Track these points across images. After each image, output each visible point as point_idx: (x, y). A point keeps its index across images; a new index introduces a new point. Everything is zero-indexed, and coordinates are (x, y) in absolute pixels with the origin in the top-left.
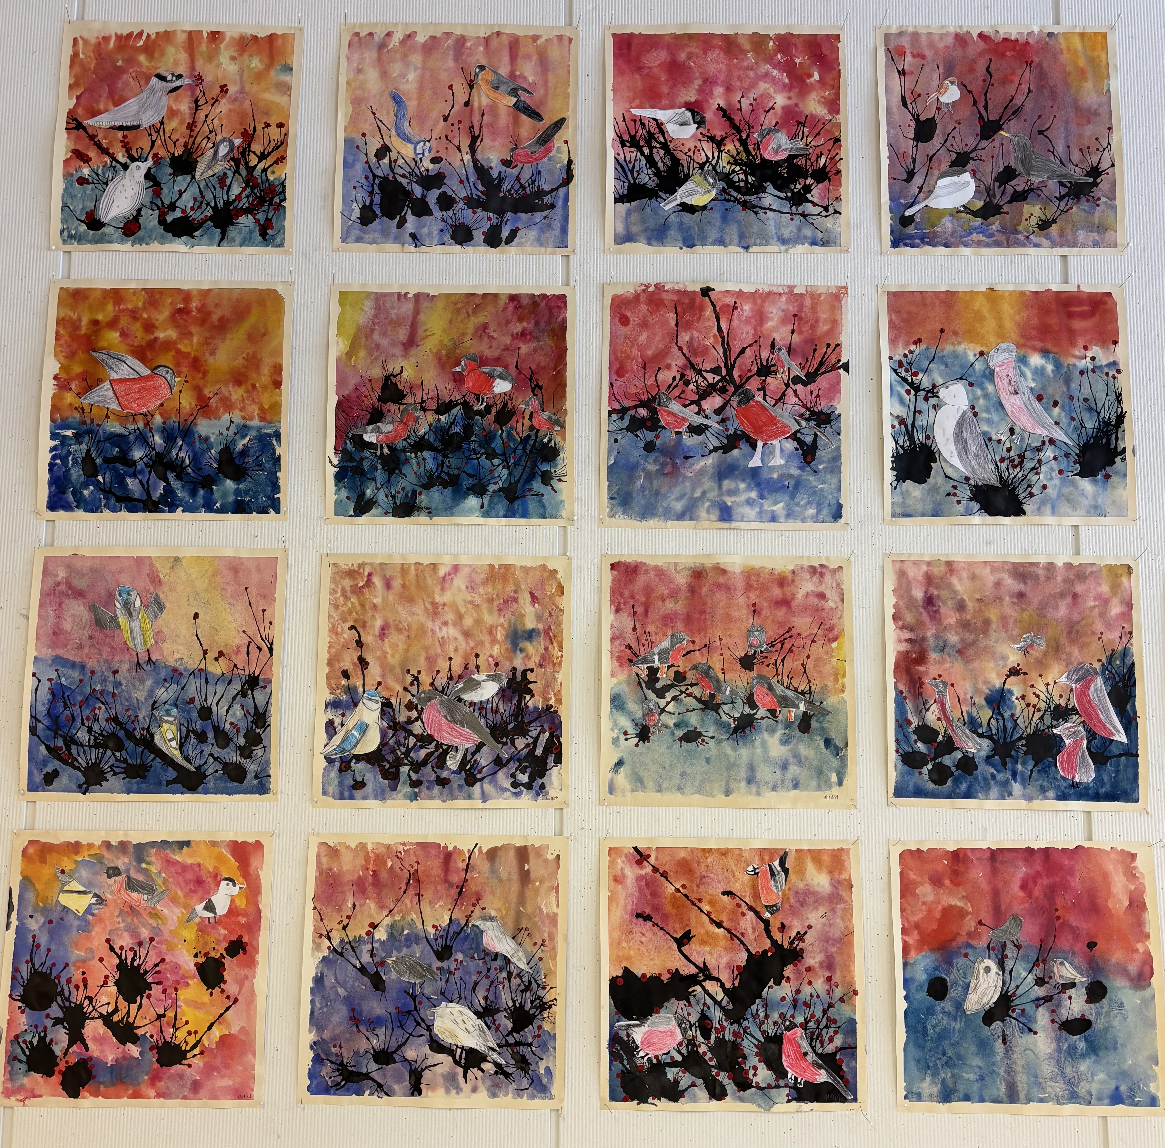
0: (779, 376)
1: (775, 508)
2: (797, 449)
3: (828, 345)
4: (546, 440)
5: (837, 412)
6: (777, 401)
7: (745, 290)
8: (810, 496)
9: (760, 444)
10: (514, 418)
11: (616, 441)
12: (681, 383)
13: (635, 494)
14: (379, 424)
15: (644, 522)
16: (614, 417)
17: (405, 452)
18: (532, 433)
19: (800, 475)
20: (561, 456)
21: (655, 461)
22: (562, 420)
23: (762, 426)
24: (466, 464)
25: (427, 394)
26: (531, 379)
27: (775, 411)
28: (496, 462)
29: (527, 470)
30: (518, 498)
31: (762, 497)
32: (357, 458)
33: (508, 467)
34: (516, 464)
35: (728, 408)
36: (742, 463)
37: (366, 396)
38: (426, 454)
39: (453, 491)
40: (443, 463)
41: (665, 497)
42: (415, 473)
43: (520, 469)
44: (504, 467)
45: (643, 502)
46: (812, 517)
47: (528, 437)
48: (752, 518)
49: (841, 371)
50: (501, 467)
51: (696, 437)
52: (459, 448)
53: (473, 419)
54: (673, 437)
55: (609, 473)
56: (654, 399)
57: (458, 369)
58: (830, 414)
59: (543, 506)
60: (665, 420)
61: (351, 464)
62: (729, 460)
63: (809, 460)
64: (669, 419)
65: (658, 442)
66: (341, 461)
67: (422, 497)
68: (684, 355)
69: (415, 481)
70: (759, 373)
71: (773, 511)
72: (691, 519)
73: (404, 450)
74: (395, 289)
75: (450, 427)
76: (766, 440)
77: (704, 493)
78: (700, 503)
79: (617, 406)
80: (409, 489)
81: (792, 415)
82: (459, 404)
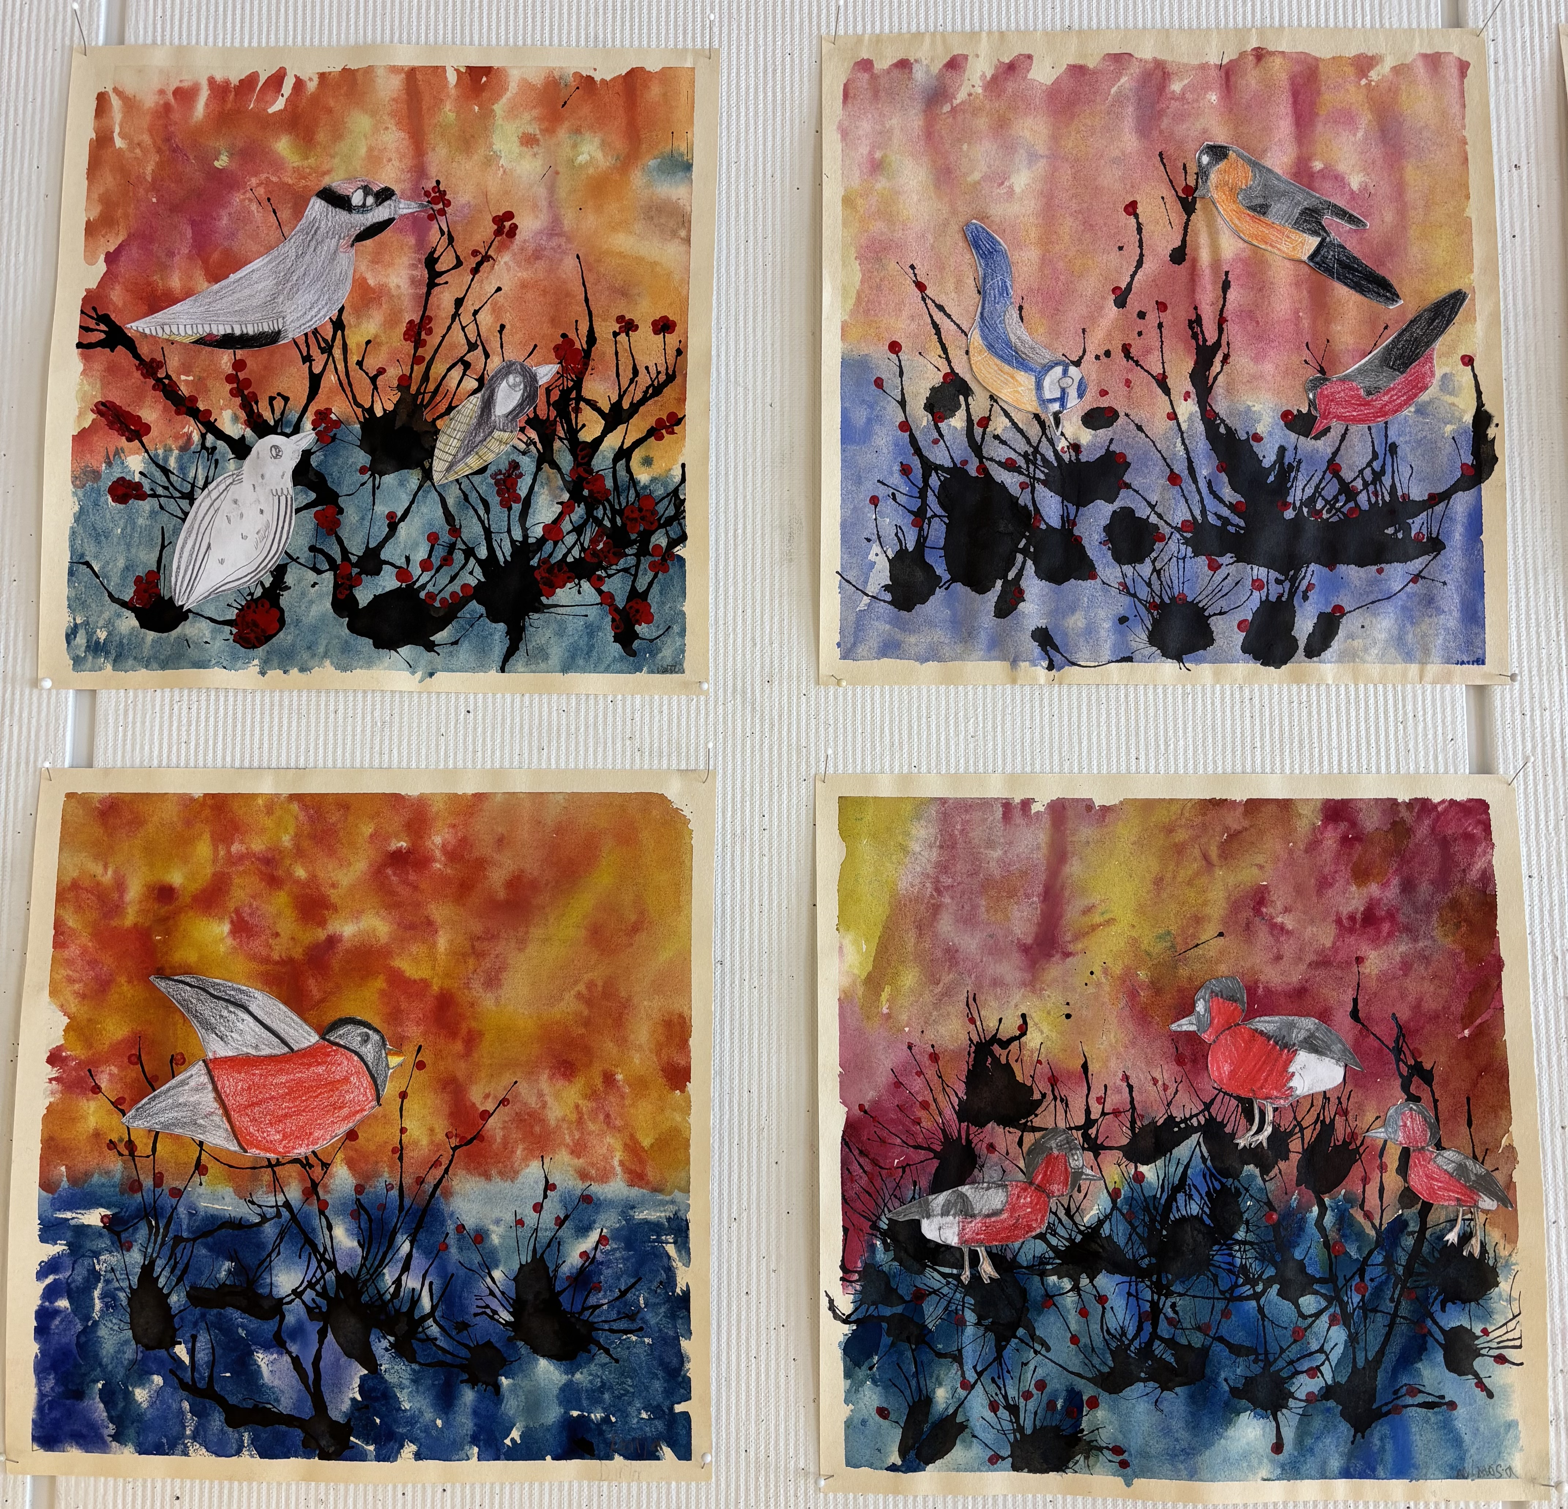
4: (1452, 1237)
10: (1357, 1171)
14: (965, 1189)
17: (1043, 1274)
18: (1411, 1213)
20: (1504, 1286)
22: (1500, 1177)
24: (1226, 1314)
25: (1101, 1100)
26: (1398, 1051)
28: (1309, 1303)
29: (1402, 1328)
30: (1378, 1415)
32: (905, 1291)
33: (1344, 1318)
34: (1368, 1309)
37: (925, 1105)
38: (1106, 1282)
39: (1192, 1399)
40: (1156, 1310)
42: (1075, 1340)
43: (1380, 1321)
44: (1333, 1321)
47: (1399, 1225)
50: (1325, 1318)
52: (1204, 1264)
53: (1236, 1176)
57: (1186, 1025)
59: (1457, 1442)
61: (887, 1311)
66: (859, 1304)
67: (1100, 1414)
69: (1075, 1363)
73: (1039, 1267)
74: (995, 789)
75: (1172, 1198)
80: (1057, 1383)
82: (1194, 1130)
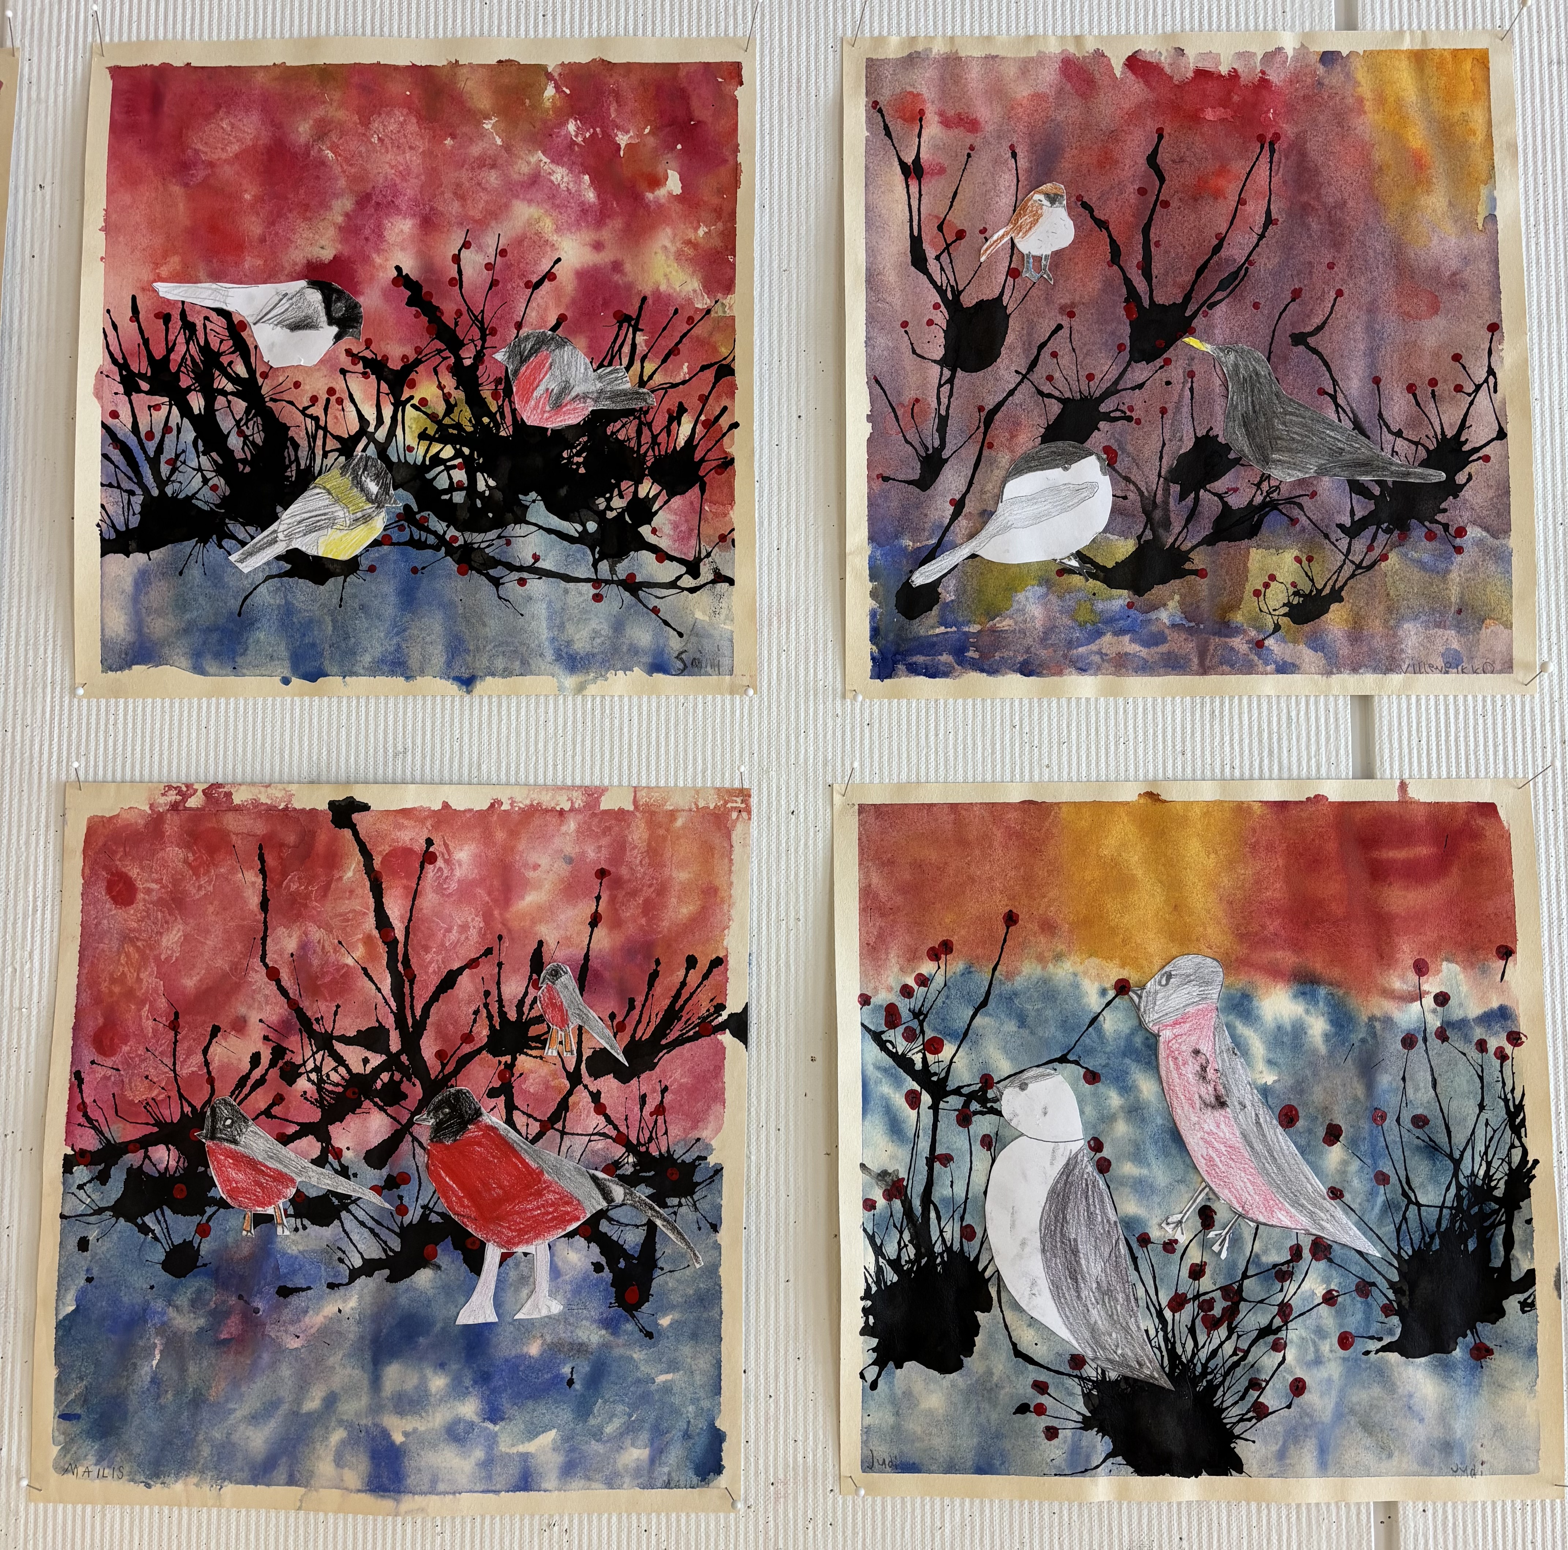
0: (551, 1052)
1: (530, 1447)
2: (598, 1267)
3: (691, 962)
5: (712, 1160)
6: (547, 1125)
7: (459, 803)
8: (634, 1407)
9: (492, 1254)
11: (83, 1244)
12: (274, 1073)
13: (133, 1402)
15: (157, 1488)
16: (81, 1173)
19: (605, 1346)
21: (195, 1303)
23: (499, 1202)
27: (538, 1156)
31: (493, 1414)
35: (406, 1145)
36: (440, 1312)
41: (221, 1411)
45: (155, 1426)
46: (637, 1473)
48: (463, 1481)
49: (726, 1038)
51: (314, 1230)
54: (249, 1232)
55: (59, 1343)
56: (196, 1119)
58: (692, 1167)
60: (227, 1180)
62: (404, 1300)
63: (632, 1295)
64: (238, 1176)
65: (206, 1247)
68: (284, 992)
70: (495, 1046)
71: (525, 1457)
72: (291, 1481)
76: (510, 1243)
77: (331, 1401)
78: (318, 1432)
79: (90, 1142)
81: (587, 1163)
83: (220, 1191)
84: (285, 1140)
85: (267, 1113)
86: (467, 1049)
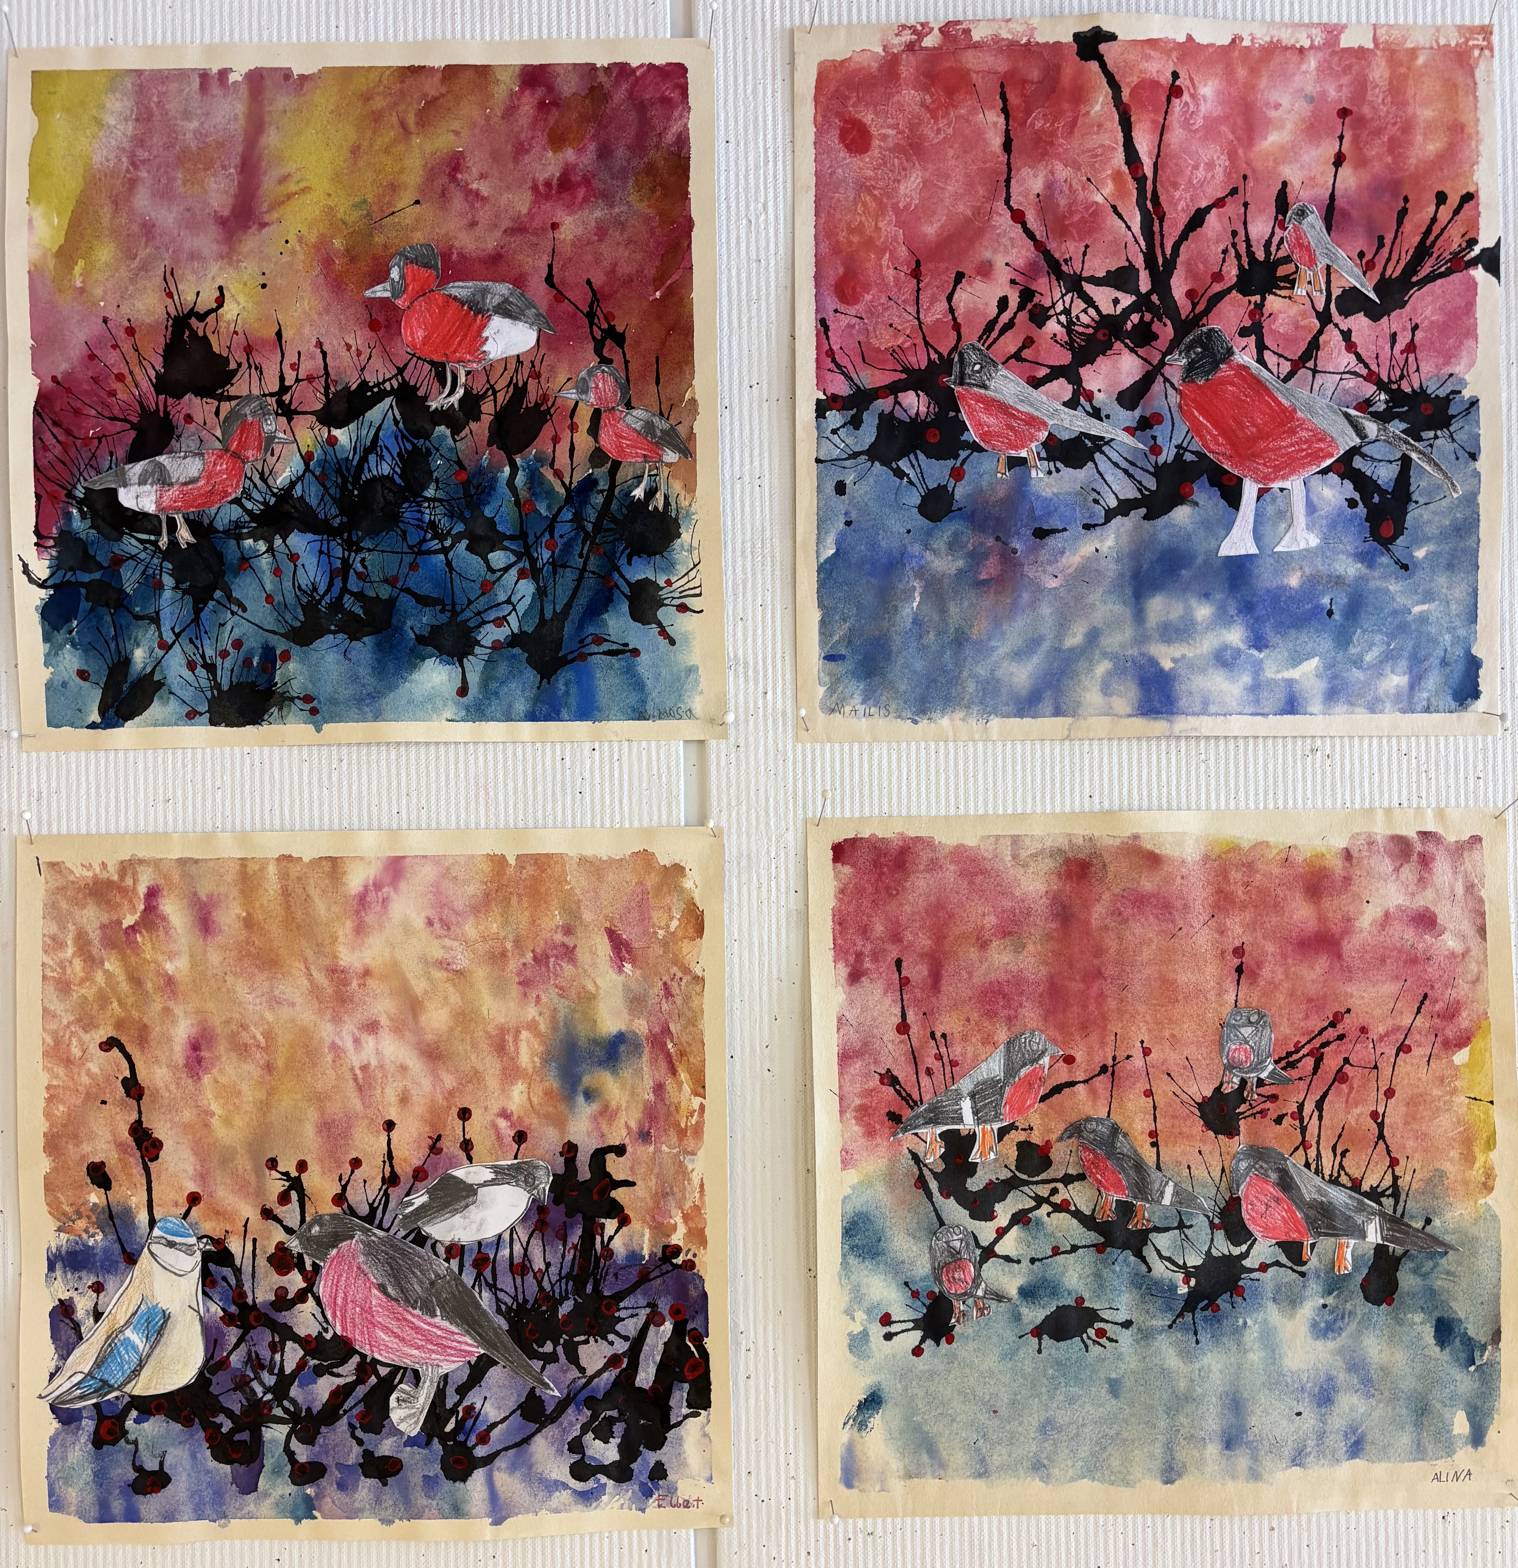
0: (1300, 291)
1: (1293, 674)
2: (1352, 503)
3: (1441, 198)
4: (639, 493)
5: (1467, 394)
6: (1298, 365)
7: (1202, 39)
8: (1392, 636)
9: (1250, 489)
10: (547, 431)
11: (840, 488)
12: (1023, 316)
13: (897, 642)
14: (162, 459)
15: (924, 723)
16: (834, 418)
17: (239, 538)
18: (601, 473)
19: (1360, 579)
20: (685, 536)
21: (953, 545)
22: (682, 430)
23: (1254, 440)
24: (413, 567)
25: (295, 367)
26: (591, 316)
27: (1290, 394)
28: (498, 558)
29: (590, 582)
30: (564, 662)
31: (1258, 642)
32: (103, 558)
33: (533, 572)
34: (557, 565)
35: (1158, 386)
36: (1201, 545)
37: (120, 378)
38: (298, 541)
39: (379, 647)
40: (346, 565)
41: (983, 648)
42: (269, 599)
43: (568, 578)
44: (522, 575)
45: (919, 665)
46: (1397, 698)
47: (589, 483)
48: (1234, 705)
49: (1479, 273)
50: (513, 572)
51: (1067, 472)
52: (392, 520)
53: (427, 436)
54: (1004, 475)
55: (822, 585)
56: (945, 365)
57: (381, 291)
58: (1447, 400)
59: (639, 686)
60: (979, 424)
61: (85, 578)
62: (1163, 536)
63: (1387, 530)
64: (990, 420)
65: (961, 491)
66: (55, 569)
67: (292, 666)
68: (1030, 234)
69: (270, 622)
70: (1244, 285)
71: (1290, 683)
72: (1058, 712)
73: (235, 531)
74: (193, 61)
75: (364, 460)
76: (1266, 478)
77: (1093, 636)
78: (1082, 665)
79: (842, 388)
80: (253, 642)
81: (1339, 402)
82: (387, 394)
83: (972, 435)
84: (1036, 383)
85: (1017, 356)
86: (1217, 288)
